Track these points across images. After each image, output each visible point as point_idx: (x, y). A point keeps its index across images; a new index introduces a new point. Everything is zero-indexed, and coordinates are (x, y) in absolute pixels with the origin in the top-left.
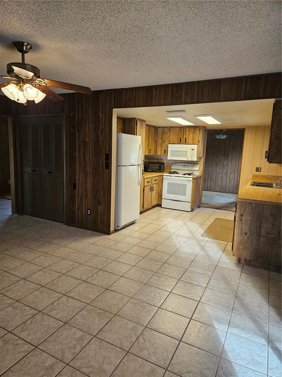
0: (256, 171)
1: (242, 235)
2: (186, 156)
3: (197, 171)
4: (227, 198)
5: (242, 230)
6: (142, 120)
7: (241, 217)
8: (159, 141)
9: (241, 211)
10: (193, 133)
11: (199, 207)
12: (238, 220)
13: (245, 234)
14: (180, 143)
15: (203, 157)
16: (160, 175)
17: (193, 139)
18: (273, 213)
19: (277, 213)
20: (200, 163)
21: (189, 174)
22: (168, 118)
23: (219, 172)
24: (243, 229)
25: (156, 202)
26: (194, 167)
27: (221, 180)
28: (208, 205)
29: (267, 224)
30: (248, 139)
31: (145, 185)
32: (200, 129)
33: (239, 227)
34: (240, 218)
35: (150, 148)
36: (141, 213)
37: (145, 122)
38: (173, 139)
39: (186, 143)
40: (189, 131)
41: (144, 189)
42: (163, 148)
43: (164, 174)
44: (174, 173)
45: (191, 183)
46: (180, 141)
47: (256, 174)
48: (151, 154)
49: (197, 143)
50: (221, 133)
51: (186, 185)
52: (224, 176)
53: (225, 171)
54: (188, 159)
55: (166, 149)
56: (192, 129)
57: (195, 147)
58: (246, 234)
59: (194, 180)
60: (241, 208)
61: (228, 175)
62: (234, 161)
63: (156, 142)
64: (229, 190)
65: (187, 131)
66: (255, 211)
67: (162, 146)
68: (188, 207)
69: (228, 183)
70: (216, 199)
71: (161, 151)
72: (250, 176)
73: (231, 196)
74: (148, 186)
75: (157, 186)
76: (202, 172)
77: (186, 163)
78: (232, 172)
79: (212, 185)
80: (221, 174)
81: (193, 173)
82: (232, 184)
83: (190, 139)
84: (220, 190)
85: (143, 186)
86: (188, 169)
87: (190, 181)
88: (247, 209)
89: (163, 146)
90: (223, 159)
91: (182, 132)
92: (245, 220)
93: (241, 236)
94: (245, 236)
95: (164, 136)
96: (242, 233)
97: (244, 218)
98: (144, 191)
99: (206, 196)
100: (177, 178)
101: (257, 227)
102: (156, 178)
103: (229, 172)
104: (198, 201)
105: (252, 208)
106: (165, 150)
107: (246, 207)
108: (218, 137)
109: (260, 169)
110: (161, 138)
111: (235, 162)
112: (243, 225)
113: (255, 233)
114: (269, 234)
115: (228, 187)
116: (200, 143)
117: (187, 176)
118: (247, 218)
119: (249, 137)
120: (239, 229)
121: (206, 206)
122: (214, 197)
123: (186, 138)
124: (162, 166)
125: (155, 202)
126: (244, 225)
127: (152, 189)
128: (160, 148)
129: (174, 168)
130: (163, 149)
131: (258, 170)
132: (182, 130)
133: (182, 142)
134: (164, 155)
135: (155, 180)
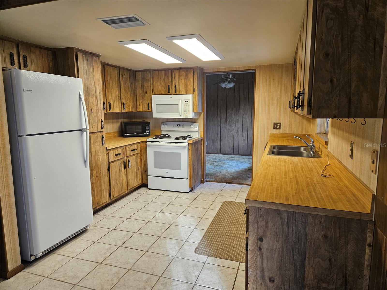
0: (274, 129)
1: (264, 281)
2: (178, 112)
3: (197, 131)
4: (241, 162)
5: (263, 270)
6: (91, 53)
7: (259, 242)
8: (140, 91)
9: (258, 228)
10: (185, 78)
11: (202, 182)
12: (253, 250)
13: (270, 280)
14: (168, 93)
15: (202, 111)
16: (142, 142)
17: (186, 86)
18: (329, 234)
19: (338, 235)
20: (199, 121)
21: (185, 138)
22: (124, 45)
23: (230, 129)
24: (265, 268)
25: (137, 183)
26: (192, 126)
27: (232, 139)
28: (215, 178)
29: (316, 260)
30: (261, 85)
31: (110, 161)
32: (194, 72)
33: (257, 264)
34: (257, 244)
35: (123, 101)
36: (95, 212)
37: (97, 56)
38: (158, 87)
39: (176, 92)
40: (180, 75)
41: (109, 167)
42: (145, 101)
43: (148, 140)
44: (165, 136)
45: (187, 150)
46: (168, 90)
47: (274, 132)
48: (126, 110)
49: (192, 92)
50: (227, 81)
51: (180, 153)
52: (236, 134)
53: (236, 128)
54: (181, 116)
55: (150, 102)
56: (184, 72)
57: (189, 97)
58: (272, 280)
59: (191, 146)
60: (258, 222)
61: (240, 133)
62: (245, 116)
63: (134, 93)
64: (243, 151)
65: (177, 75)
66: (288, 230)
67: (143, 98)
68: (185, 186)
69: (240, 143)
70: (226, 166)
71: (143, 105)
72: (267, 137)
73: (245, 159)
74: (117, 160)
75: (136, 158)
76: (202, 133)
77: (180, 121)
78: (244, 129)
79: (222, 146)
80: (232, 133)
81: (190, 135)
82: (246, 144)
83: (181, 87)
84: (232, 152)
85: (108, 163)
86: (182, 131)
87: (185, 147)
88: (270, 224)
89: (145, 99)
90: (233, 114)
91: (170, 77)
92: (267, 249)
93: (261, 284)
94: (270, 284)
95: (145, 84)
96: (263, 278)
97: (265, 245)
98: (109, 170)
99: (215, 162)
100: (167, 144)
101: (295, 266)
102: (133, 147)
103: (241, 129)
104: (200, 174)
105: (282, 223)
106: (148, 103)
107: (269, 220)
108: (223, 85)
109: (279, 125)
110: (141, 86)
111: (247, 117)
112: (265, 261)
113: (291, 278)
114: (323, 282)
115: (241, 148)
116: (196, 92)
117: (181, 140)
118: (273, 245)
119: (261, 82)
120: (256, 269)
121: (213, 180)
122: (224, 163)
123: (176, 86)
124: (147, 127)
125: (135, 183)
126: (268, 260)
127: (126, 165)
128: (141, 101)
129: (165, 129)
130: (145, 103)
131: (276, 126)
132: (170, 74)
133: (171, 91)
134: (148, 111)
135: (132, 150)
